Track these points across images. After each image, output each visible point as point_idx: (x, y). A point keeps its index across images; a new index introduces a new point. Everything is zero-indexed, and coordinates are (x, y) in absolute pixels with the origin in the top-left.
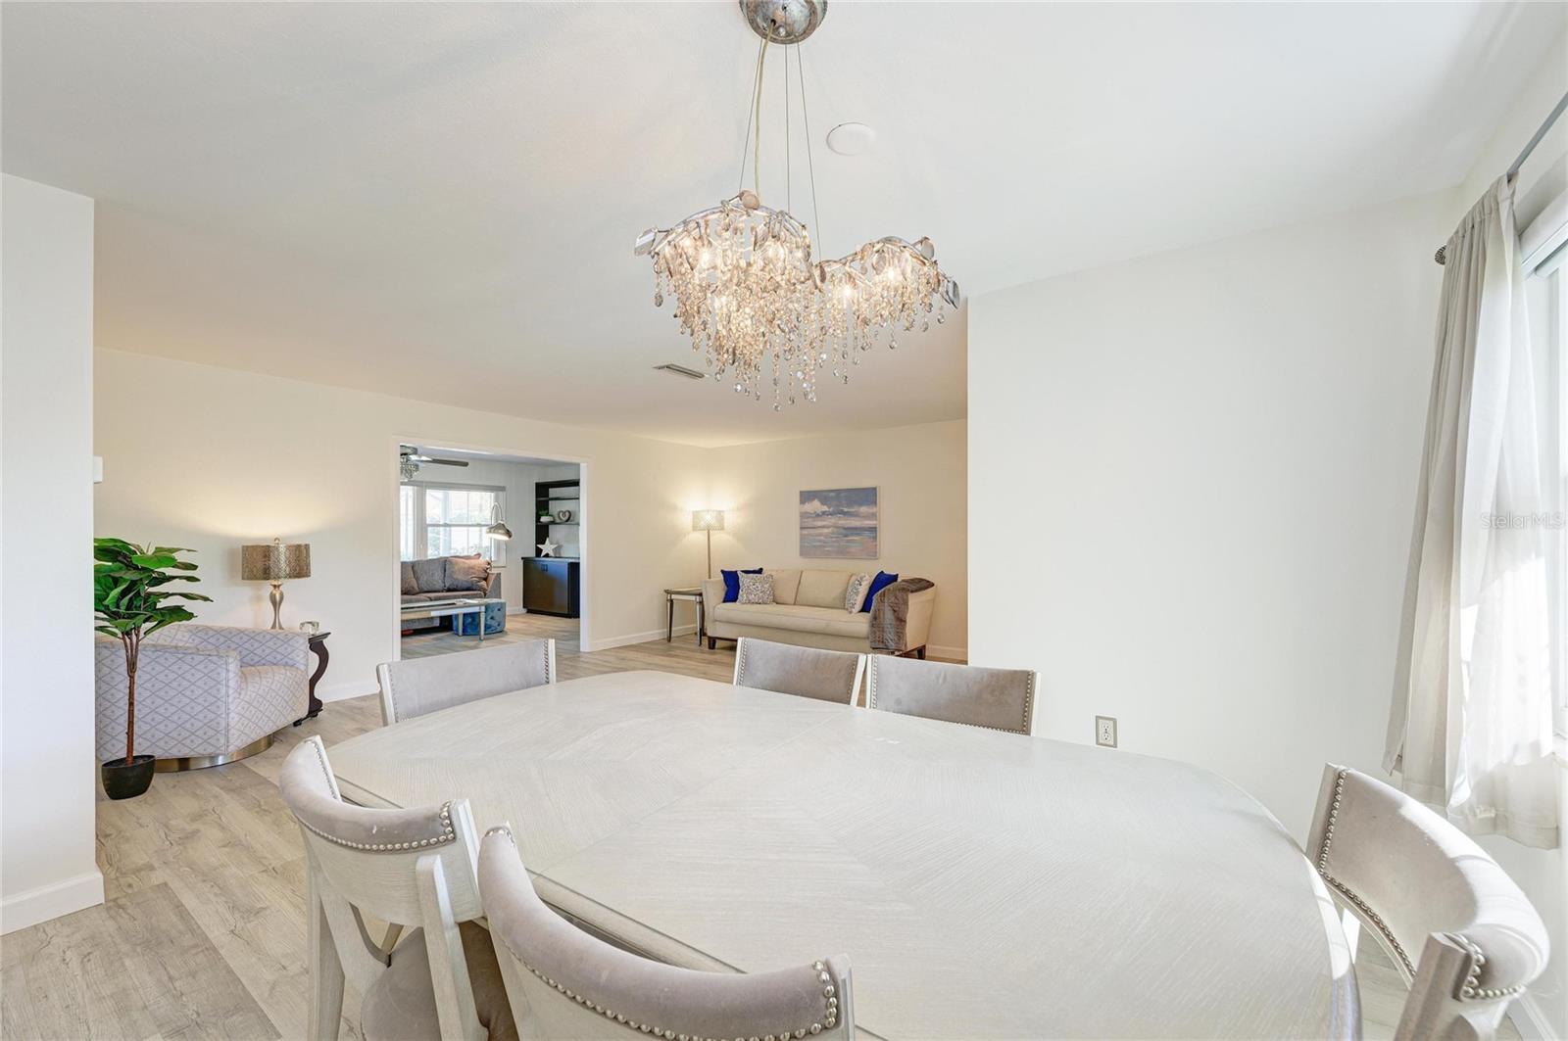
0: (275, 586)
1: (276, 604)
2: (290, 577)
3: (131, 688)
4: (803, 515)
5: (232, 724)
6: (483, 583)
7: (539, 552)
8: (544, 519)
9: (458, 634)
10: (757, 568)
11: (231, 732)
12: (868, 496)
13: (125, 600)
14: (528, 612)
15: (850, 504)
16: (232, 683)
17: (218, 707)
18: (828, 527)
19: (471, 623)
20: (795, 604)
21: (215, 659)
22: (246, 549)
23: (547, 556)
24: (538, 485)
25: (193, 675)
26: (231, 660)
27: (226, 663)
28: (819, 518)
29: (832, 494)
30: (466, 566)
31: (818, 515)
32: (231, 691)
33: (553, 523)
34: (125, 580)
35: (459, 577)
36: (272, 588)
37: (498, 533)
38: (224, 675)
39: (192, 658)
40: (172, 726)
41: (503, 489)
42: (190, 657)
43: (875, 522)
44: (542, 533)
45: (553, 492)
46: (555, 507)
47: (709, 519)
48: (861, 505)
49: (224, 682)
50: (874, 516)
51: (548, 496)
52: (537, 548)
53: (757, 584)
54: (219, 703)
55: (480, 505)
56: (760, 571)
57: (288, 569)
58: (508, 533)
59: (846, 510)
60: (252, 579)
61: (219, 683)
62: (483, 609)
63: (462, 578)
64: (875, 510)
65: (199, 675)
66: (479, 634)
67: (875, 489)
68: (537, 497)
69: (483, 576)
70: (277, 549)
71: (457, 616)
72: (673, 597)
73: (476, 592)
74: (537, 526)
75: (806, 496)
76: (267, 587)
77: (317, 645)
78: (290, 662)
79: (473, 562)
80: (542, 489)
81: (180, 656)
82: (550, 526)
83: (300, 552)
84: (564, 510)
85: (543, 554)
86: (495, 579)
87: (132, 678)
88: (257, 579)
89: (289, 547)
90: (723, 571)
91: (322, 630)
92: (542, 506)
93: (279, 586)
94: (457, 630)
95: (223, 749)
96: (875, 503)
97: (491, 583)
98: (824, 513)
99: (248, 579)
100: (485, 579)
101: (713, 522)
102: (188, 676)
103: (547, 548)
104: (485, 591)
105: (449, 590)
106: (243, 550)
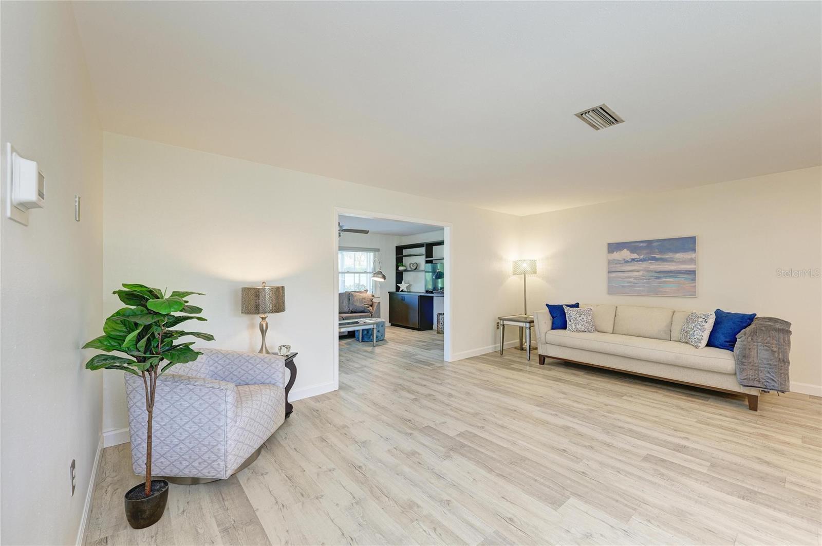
0: (263, 318)
1: (263, 332)
2: (272, 312)
3: (150, 422)
4: (610, 262)
5: (229, 450)
6: (371, 308)
7: (398, 288)
8: (401, 268)
9: (358, 341)
10: (574, 303)
11: (229, 458)
12: (688, 244)
13: (143, 342)
14: (392, 325)
15: (662, 252)
16: (230, 414)
17: (219, 435)
18: (638, 271)
19: (366, 335)
20: (613, 333)
21: (217, 391)
22: (244, 290)
23: (402, 291)
24: (397, 248)
25: (200, 405)
26: (229, 392)
27: (226, 396)
28: (628, 264)
29: (644, 245)
30: (361, 297)
31: (627, 262)
32: (229, 421)
33: (406, 270)
34: (141, 325)
35: (358, 305)
36: (261, 320)
37: (378, 277)
38: (223, 406)
39: (200, 390)
40: (185, 449)
41: (378, 250)
42: (199, 388)
43: (695, 266)
44: (399, 277)
45: (405, 252)
46: (407, 261)
47: (525, 266)
48: (676, 251)
49: (223, 413)
50: (693, 261)
51: (402, 254)
52: (397, 286)
53: (583, 316)
54: (220, 432)
55: (365, 260)
56: (577, 306)
57: (271, 306)
58: (384, 277)
59: (658, 257)
60: (248, 313)
61: (219, 413)
62: (375, 326)
63: (359, 305)
64: (693, 256)
65: (205, 405)
66: (372, 341)
67: (695, 237)
68: (397, 254)
69: (370, 303)
70: (264, 289)
71: (358, 331)
72: (505, 322)
73: (366, 314)
74: (396, 273)
75: (614, 247)
76: (257, 319)
77: (290, 364)
78: (273, 382)
79: (364, 295)
80: (399, 250)
81: (191, 387)
82: (403, 272)
83: (279, 292)
84: (413, 263)
85: (400, 290)
86: (377, 306)
87: (150, 412)
88: (251, 314)
89: (271, 289)
90: (547, 305)
91: (293, 351)
92: (399, 261)
93: (265, 318)
94: (358, 338)
95: (222, 473)
96: (694, 250)
97: (375, 307)
98: (633, 260)
99: (246, 313)
100: (371, 306)
101: (529, 269)
102: (197, 405)
103: (403, 286)
104: (371, 313)
105: (352, 312)
106: (242, 290)
